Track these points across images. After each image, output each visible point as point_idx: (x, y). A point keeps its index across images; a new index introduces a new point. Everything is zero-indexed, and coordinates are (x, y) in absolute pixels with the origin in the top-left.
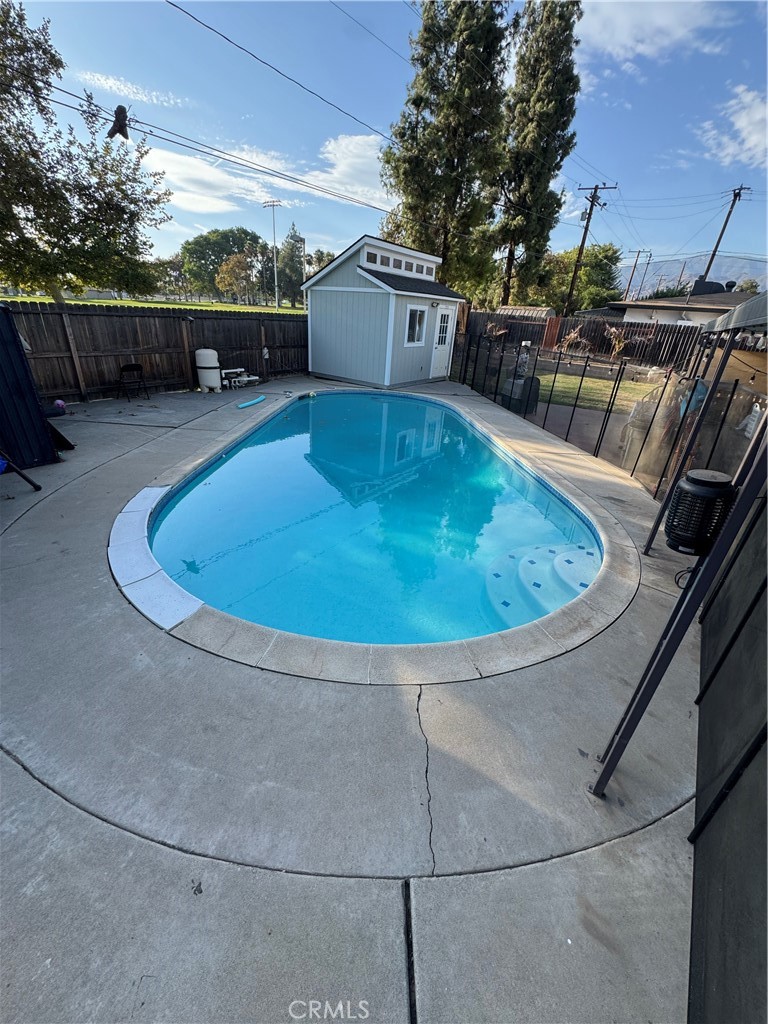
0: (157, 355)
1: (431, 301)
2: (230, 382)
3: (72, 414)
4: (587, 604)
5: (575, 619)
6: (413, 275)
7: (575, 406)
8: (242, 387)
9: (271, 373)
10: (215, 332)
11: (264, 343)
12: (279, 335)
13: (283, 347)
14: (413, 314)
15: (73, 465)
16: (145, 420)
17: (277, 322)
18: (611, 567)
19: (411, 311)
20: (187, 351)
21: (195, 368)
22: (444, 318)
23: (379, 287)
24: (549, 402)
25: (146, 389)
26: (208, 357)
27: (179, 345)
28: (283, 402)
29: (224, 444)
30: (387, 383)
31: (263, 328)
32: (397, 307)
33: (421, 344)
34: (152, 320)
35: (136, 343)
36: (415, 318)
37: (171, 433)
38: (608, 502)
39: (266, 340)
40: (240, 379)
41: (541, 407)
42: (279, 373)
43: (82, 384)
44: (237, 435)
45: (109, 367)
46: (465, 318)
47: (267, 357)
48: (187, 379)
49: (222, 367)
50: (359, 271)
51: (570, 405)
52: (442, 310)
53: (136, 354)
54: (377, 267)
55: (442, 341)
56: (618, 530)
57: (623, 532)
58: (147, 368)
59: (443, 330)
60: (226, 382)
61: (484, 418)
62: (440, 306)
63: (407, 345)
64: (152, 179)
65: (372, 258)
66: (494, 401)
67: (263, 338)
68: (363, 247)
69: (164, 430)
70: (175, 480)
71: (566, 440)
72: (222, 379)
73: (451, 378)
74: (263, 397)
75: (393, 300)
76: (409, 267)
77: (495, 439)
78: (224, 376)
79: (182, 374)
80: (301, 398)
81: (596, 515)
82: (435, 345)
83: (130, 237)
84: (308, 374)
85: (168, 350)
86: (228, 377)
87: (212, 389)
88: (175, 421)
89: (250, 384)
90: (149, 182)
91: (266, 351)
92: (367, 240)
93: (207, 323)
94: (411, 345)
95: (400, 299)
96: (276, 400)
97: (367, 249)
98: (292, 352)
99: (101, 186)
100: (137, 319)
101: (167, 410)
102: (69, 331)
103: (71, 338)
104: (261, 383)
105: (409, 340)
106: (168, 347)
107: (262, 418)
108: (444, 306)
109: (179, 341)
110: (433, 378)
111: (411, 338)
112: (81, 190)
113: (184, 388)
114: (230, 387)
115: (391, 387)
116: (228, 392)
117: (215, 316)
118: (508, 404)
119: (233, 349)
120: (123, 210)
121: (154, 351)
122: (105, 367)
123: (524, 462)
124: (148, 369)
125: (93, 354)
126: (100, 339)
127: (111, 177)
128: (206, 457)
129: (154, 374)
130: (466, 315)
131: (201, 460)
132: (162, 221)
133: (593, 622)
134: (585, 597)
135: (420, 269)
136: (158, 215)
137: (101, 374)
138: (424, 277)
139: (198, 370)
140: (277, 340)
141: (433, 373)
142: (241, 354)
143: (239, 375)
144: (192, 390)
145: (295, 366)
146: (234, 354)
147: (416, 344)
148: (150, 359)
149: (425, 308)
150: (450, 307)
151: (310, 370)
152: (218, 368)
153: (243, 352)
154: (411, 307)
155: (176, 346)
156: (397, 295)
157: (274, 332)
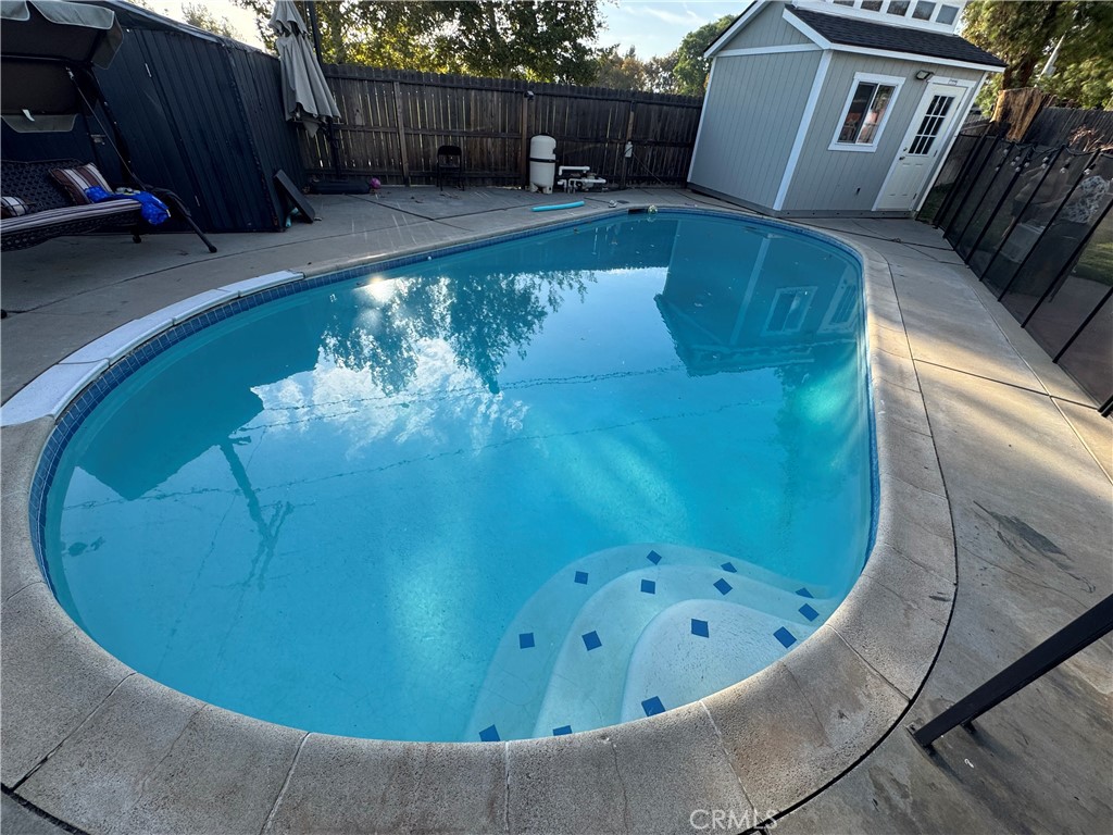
0: (490, 140)
1: (913, 70)
2: (568, 182)
6: (901, 21)
8: (582, 190)
9: (632, 179)
10: (565, 115)
11: (629, 136)
12: (655, 126)
13: (656, 143)
14: (865, 90)
17: (657, 107)
19: (862, 84)
20: (525, 137)
21: (528, 160)
22: (941, 105)
23: (807, 42)
26: (544, 146)
27: (515, 129)
30: (777, 206)
31: (632, 114)
33: (869, 147)
34: (490, 94)
35: (468, 123)
36: (869, 98)
39: (633, 132)
40: (582, 180)
43: (406, 166)
48: (518, 172)
49: (558, 163)
50: (787, 15)
52: (938, 86)
53: (466, 135)
55: (921, 146)
58: (475, 154)
59: (931, 126)
60: (561, 182)
62: (934, 79)
63: (835, 145)
67: (630, 128)
69: (417, 220)
72: (557, 178)
73: (922, 216)
74: (582, 202)
75: (826, 62)
78: (560, 173)
79: (514, 166)
82: (901, 154)
84: (685, 185)
85: (503, 135)
86: (567, 174)
87: (541, 189)
88: (441, 214)
89: (595, 188)
91: (629, 146)
94: (847, 147)
95: (842, 60)
98: (670, 152)
100: (473, 93)
102: (398, 101)
103: (400, 110)
105: (842, 139)
106: (504, 130)
108: (946, 80)
109: (517, 123)
110: (878, 212)
111: (849, 135)
113: (515, 184)
114: (566, 188)
115: (785, 214)
116: (560, 196)
119: (585, 140)
121: (486, 134)
122: (431, 148)
124: (478, 156)
126: (430, 114)
129: (483, 164)
135: (924, 11)
137: (426, 155)
138: (927, 25)
139: (532, 163)
140: (651, 134)
141: (882, 202)
142: (595, 147)
143: (585, 176)
144: (523, 188)
145: (671, 173)
146: (586, 147)
147: (858, 146)
148: (481, 144)
149: (897, 81)
150: (961, 82)
151: (688, 180)
152: (553, 161)
153: (599, 145)
154: (864, 77)
155: (513, 129)
156: (837, 52)
157: (648, 121)
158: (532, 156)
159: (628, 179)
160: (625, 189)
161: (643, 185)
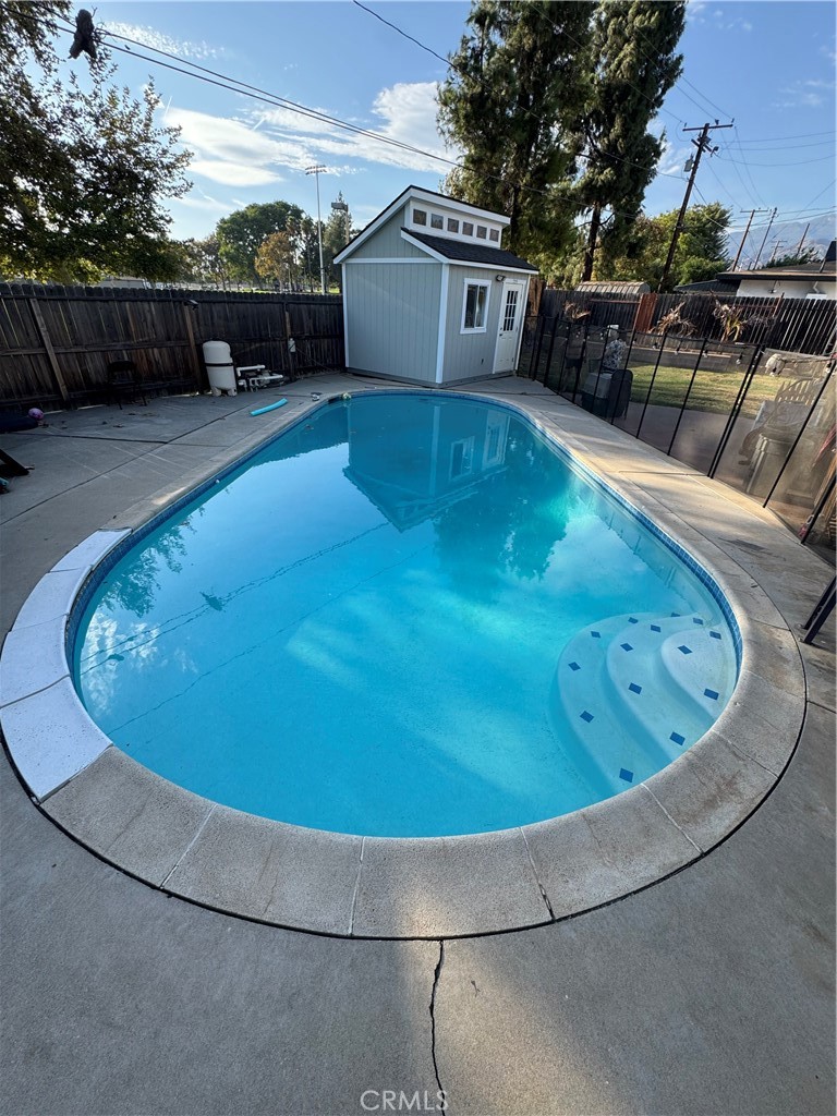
0: (156, 350)
1: (495, 274)
2: (248, 382)
4: (727, 745)
5: (710, 779)
6: (473, 240)
7: (683, 407)
8: (262, 388)
9: (300, 370)
10: (226, 319)
11: (289, 333)
12: (308, 324)
13: (313, 337)
14: (472, 290)
16: (129, 433)
17: (305, 306)
18: (756, 668)
19: (470, 286)
20: (193, 344)
21: (204, 366)
22: (512, 296)
23: (428, 256)
24: (647, 402)
25: (142, 393)
26: (219, 351)
27: (181, 337)
28: (308, 406)
29: (219, 465)
30: (439, 380)
31: (287, 313)
32: (450, 283)
33: (482, 330)
34: (146, 305)
35: (128, 335)
36: (475, 296)
37: (158, 451)
38: (738, 552)
39: (292, 328)
40: (261, 378)
41: (633, 409)
42: (309, 370)
43: (63, 388)
45: (95, 365)
46: (538, 298)
47: (293, 350)
48: (191, 379)
49: (236, 364)
50: (404, 235)
51: (676, 406)
52: (509, 285)
53: (129, 348)
54: (427, 230)
55: (508, 325)
56: (759, 598)
57: (765, 602)
59: (510, 311)
60: (242, 383)
62: (507, 280)
63: (464, 331)
64: (168, 136)
65: (420, 218)
66: (573, 402)
67: (288, 326)
68: (408, 202)
69: (149, 446)
71: (668, 454)
72: (237, 379)
73: (519, 372)
74: (284, 401)
75: (446, 271)
76: (468, 230)
77: (574, 454)
78: (239, 374)
79: (188, 373)
80: (332, 401)
81: (723, 573)
82: (500, 332)
83: (144, 209)
84: (344, 370)
85: (169, 343)
86: (245, 375)
87: (225, 392)
88: (168, 435)
89: (273, 383)
90: (164, 140)
91: (291, 342)
92: (413, 192)
93: (216, 308)
94: (470, 331)
95: (455, 271)
96: (298, 405)
97: (413, 206)
98: (325, 343)
100: (127, 304)
101: (164, 420)
102: (40, 320)
103: (43, 330)
104: (287, 382)
105: (466, 326)
106: (169, 339)
107: (276, 428)
108: (511, 281)
109: (182, 332)
110: (496, 374)
111: (469, 323)
113: (193, 391)
114: (249, 388)
115: (444, 386)
116: (245, 395)
117: (226, 299)
118: (590, 405)
119: (250, 340)
120: (135, 178)
121: (151, 344)
122: (90, 367)
123: (613, 487)
124: (146, 367)
125: (73, 350)
126: (81, 329)
127: (120, 137)
129: (152, 374)
130: (539, 294)
131: (182, 489)
133: (741, 785)
134: (724, 732)
135: (482, 232)
137: (85, 373)
138: (487, 242)
139: (208, 368)
140: (306, 329)
141: (497, 368)
142: (261, 347)
143: (259, 373)
144: (202, 393)
145: (329, 361)
146: (253, 347)
147: (476, 330)
148: (147, 355)
149: (487, 283)
151: (347, 365)
152: (232, 364)
153: (264, 344)
154: (469, 281)
155: (179, 338)
156: (451, 265)
157: (301, 319)
159: (298, 371)
160: (296, 380)
161: (310, 374)
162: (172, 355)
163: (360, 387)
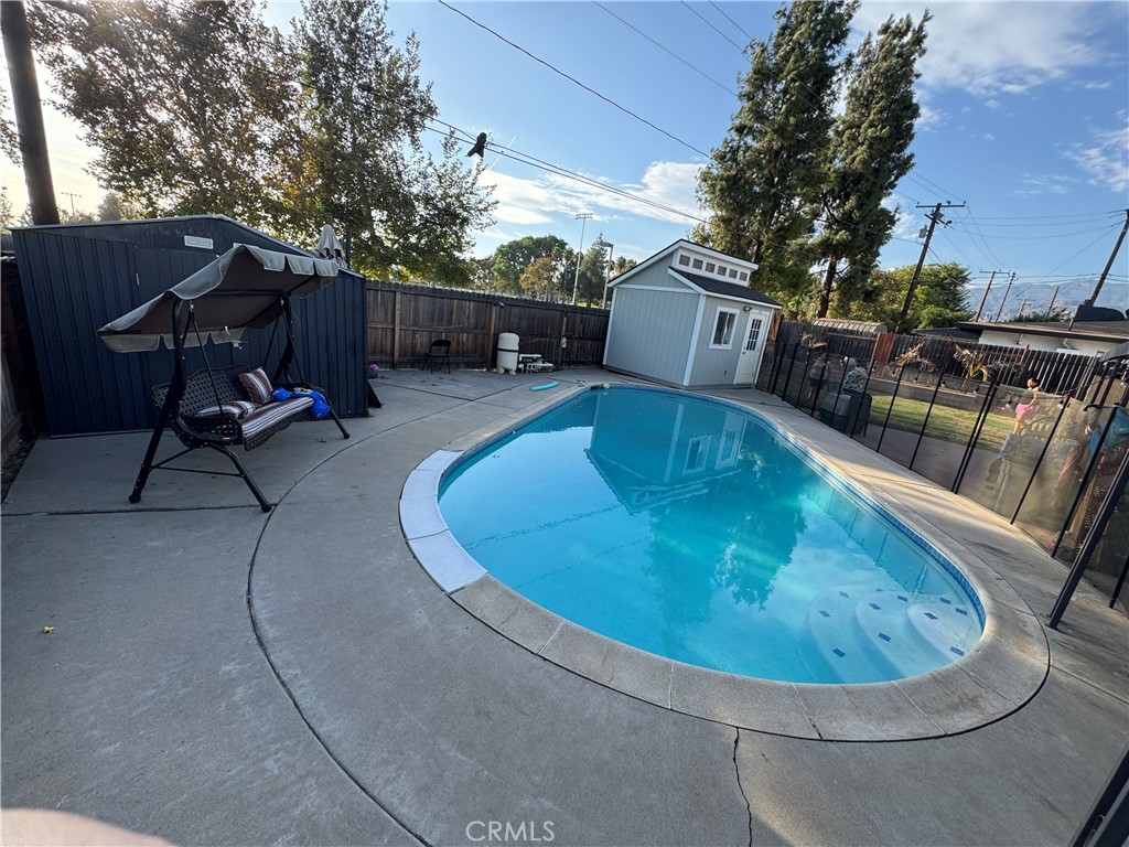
0: (465, 334)
1: (743, 306)
2: (525, 366)
3: (382, 378)
4: (969, 675)
5: (953, 692)
6: (726, 279)
7: (922, 434)
8: (535, 372)
9: (566, 362)
10: (520, 319)
11: (563, 333)
12: (579, 327)
13: (581, 338)
14: (723, 315)
15: (379, 420)
16: (445, 391)
17: (580, 315)
18: (1000, 634)
19: (721, 313)
20: (492, 333)
21: (496, 350)
22: (757, 324)
23: (689, 288)
24: (885, 425)
25: (449, 364)
26: (510, 340)
27: (486, 327)
28: (575, 390)
30: (686, 383)
31: (565, 319)
32: (706, 309)
33: (729, 347)
34: (468, 303)
35: (450, 322)
36: (725, 320)
37: (466, 405)
38: (982, 551)
39: (566, 330)
40: (535, 364)
41: (874, 430)
42: (573, 363)
43: (396, 354)
44: (530, 414)
45: (422, 341)
46: (777, 327)
47: (564, 346)
48: (485, 358)
49: (520, 352)
50: (670, 271)
51: (914, 432)
52: (754, 314)
53: (448, 331)
54: (690, 269)
55: (751, 346)
56: (1003, 588)
57: (1010, 591)
58: (454, 345)
59: (754, 335)
60: (521, 366)
61: (798, 431)
62: (753, 311)
63: (712, 346)
65: (685, 260)
66: (812, 415)
67: (564, 328)
68: (677, 250)
69: (460, 401)
70: (468, 446)
71: (910, 469)
72: (519, 362)
73: (757, 387)
74: (555, 383)
75: (703, 301)
76: (722, 271)
78: (521, 359)
79: (483, 354)
80: (593, 388)
81: (967, 564)
82: (743, 350)
83: (457, 236)
84: (601, 367)
85: (476, 331)
86: (524, 361)
87: (507, 371)
88: (471, 395)
89: (544, 370)
91: (564, 340)
92: (682, 244)
93: (515, 310)
94: (717, 347)
95: (710, 300)
96: (566, 388)
97: (681, 252)
98: (589, 344)
99: (445, 196)
100: (455, 302)
101: (464, 384)
102: (398, 306)
103: (398, 312)
104: (554, 370)
105: (715, 342)
106: (476, 328)
107: (554, 402)
108: (757, 312)
109: (487, 325)
110: (736, 385)
111: (718, 340)
112: (427, 200)
113: (482, 367)
114: (525, 371)
115: (688, 388)
116: (522, 376)
117: (523, 304)
118: (829, 419)
119: (533, 335)
121: (463, 330)
122: (418, 341)
123: (857, 486)
125: (412, 328)
126: (421, 315)
128: (499, 430)
129: (458, 351)
130: (778, 324)
131: (492, 433)
132: (488, 225)
133: (983, 703)
134: (966, 666)
135: (733, 274)
136: (484, 220)
137: (414, 346)
138: (737, 281)
139: (499, 351)
140: (577, 332)
141: (738, 379)
142: (540, 341)
143: (535, 360)
144: (489, 370)
145: (590, 358)
146: (534, 340)
147: (722, 347)
148: (458, 337)
149: (736, 311)
150: (764, 313)
151: (604, 363)
152: (517, 351)
153: (542, 339)
154: (721, 309)
155: (483, 328)
156: (708, 296)
157: (574, 324)
158: (499, 347)
159: (564, 363)
160: (561, 369)
162: (476, 338)
163: (617, 381)
